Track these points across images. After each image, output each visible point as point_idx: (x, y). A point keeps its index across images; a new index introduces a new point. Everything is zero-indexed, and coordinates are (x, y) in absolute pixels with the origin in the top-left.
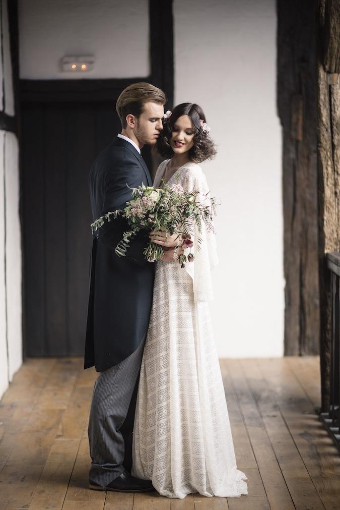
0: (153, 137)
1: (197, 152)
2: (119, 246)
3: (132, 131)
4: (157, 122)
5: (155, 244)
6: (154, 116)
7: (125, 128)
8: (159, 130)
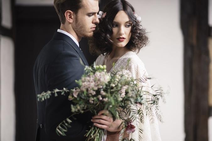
0: (90, 30)
1: (135, 42)
2: (61, 126)
3: (70, 25)
4: (93, 17)
5: (98, 128)
6: (91, 11)
7: (64, 23)
8: (96, 23)
